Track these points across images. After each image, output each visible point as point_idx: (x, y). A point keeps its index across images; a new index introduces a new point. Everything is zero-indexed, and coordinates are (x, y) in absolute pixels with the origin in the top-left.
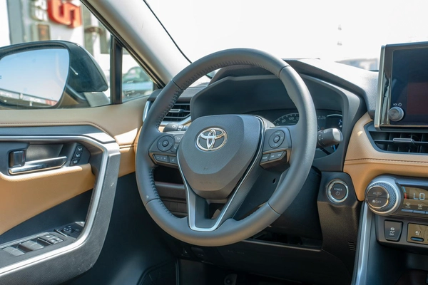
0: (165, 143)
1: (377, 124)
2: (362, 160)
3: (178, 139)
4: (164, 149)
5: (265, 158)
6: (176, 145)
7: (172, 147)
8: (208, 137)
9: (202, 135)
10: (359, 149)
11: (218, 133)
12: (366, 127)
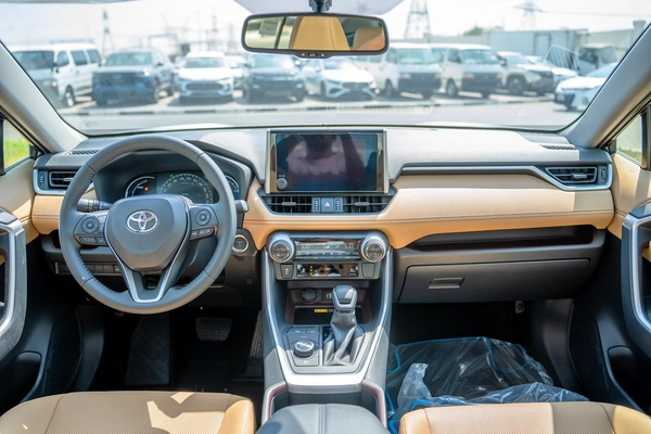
0: (90, 225)
1: (268, 191)
2: (261, 221)
3: (102, 220)
4: (90, 231)
5: (194, 234)
6: (102, 226)
7: (98, 228)
8: (139, 220)
9: (131, 217)
10: (257, 212)
11: (148, 215)
12: (258, 192)
